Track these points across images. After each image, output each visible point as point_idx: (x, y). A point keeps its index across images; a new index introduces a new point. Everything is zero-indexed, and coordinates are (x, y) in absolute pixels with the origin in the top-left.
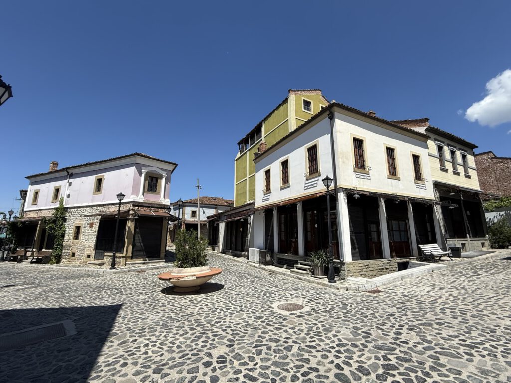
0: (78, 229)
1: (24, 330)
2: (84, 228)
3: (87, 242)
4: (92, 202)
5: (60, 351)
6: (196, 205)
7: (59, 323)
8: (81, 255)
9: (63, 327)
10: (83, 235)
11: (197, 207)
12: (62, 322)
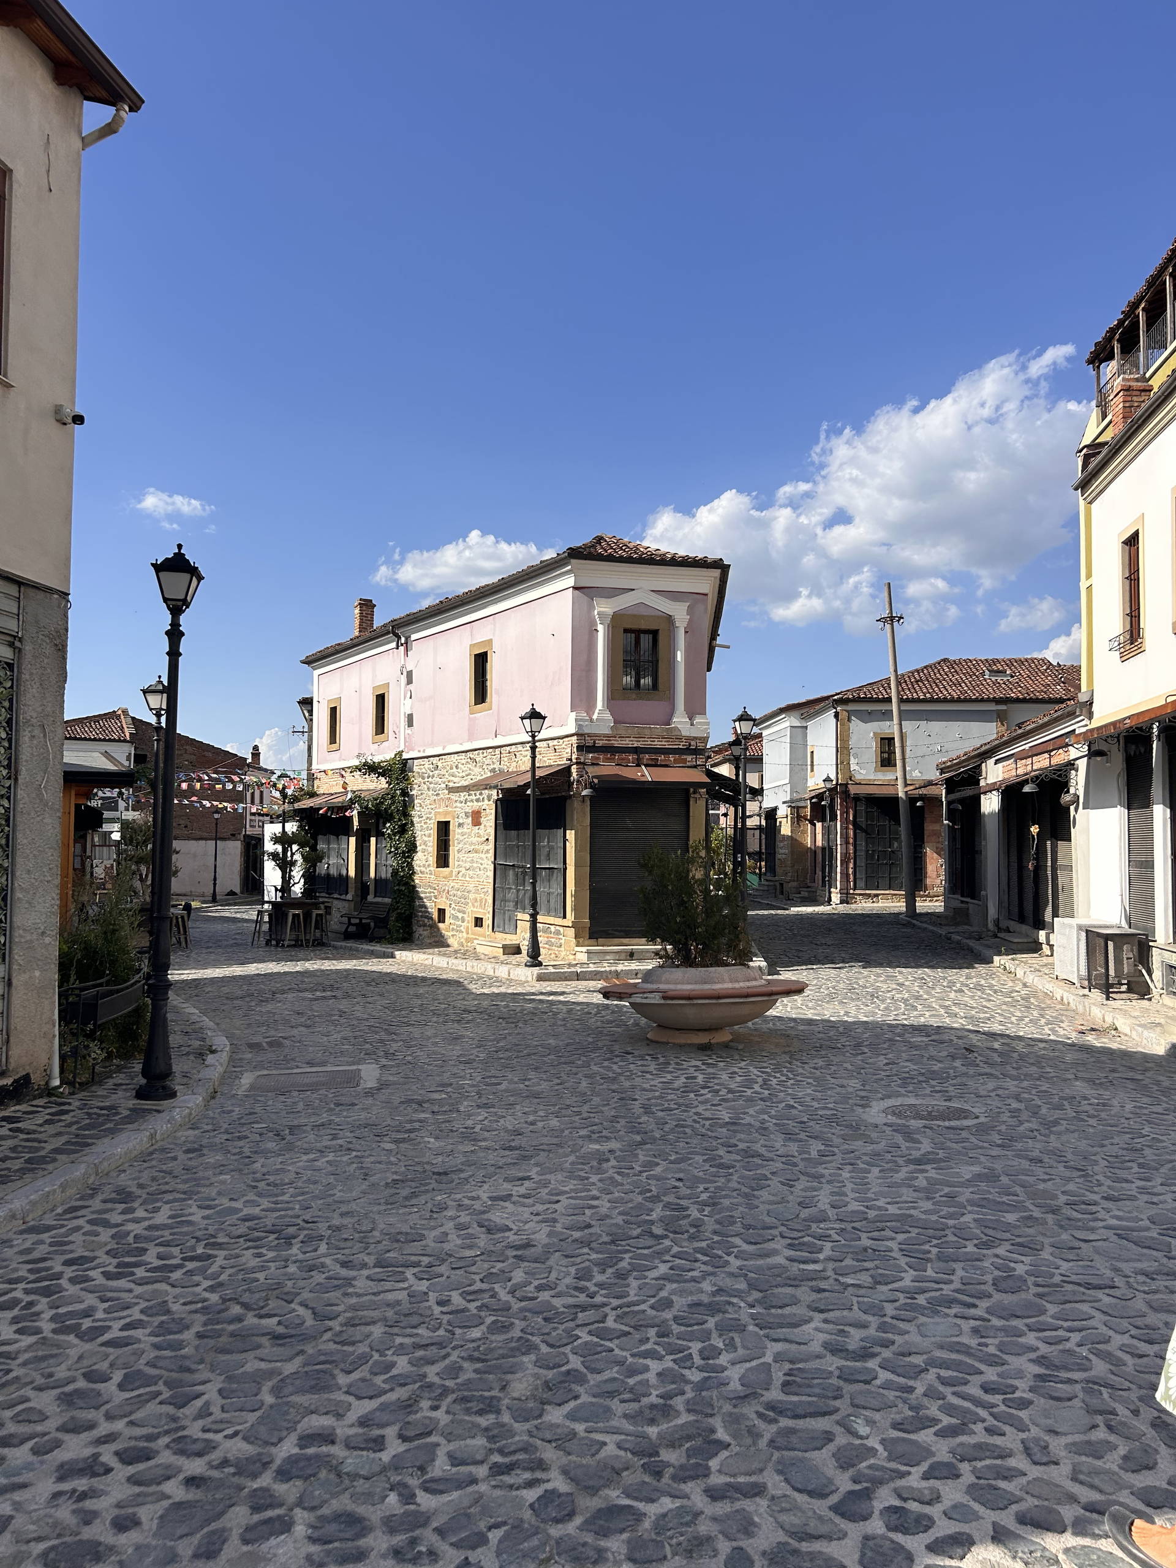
0: (444, 829)
1: (295, 1071)
2: (460, 825)
3: (471, 873)
4: (471, 739)
5: (338, 1105)
6: (883, 707)
7: (354, 1067)
8: (460, 915)
9: (359, 1074)
10: (459, 851)
11: (887, 715)
12: (360, 1067)
